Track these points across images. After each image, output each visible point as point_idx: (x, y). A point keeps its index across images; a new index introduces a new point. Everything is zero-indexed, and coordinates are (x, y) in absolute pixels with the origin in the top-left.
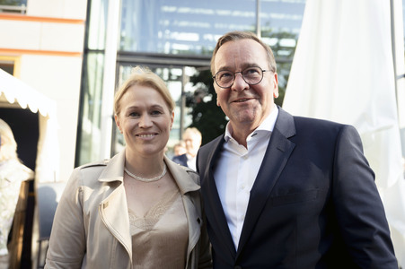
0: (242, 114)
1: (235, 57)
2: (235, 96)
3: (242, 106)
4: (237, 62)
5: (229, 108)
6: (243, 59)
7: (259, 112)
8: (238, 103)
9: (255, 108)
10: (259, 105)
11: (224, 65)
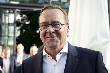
0: (51, 44)
1: (49, 17)
2: (48, 35)
3: (51, 40)
4: (50, 20)
5: (45, 41)
6: (53, 19)
7: (59, 44)
8: (49, 39)
9: (57, 41)
10: (59, 40)
11: (44, 21)
